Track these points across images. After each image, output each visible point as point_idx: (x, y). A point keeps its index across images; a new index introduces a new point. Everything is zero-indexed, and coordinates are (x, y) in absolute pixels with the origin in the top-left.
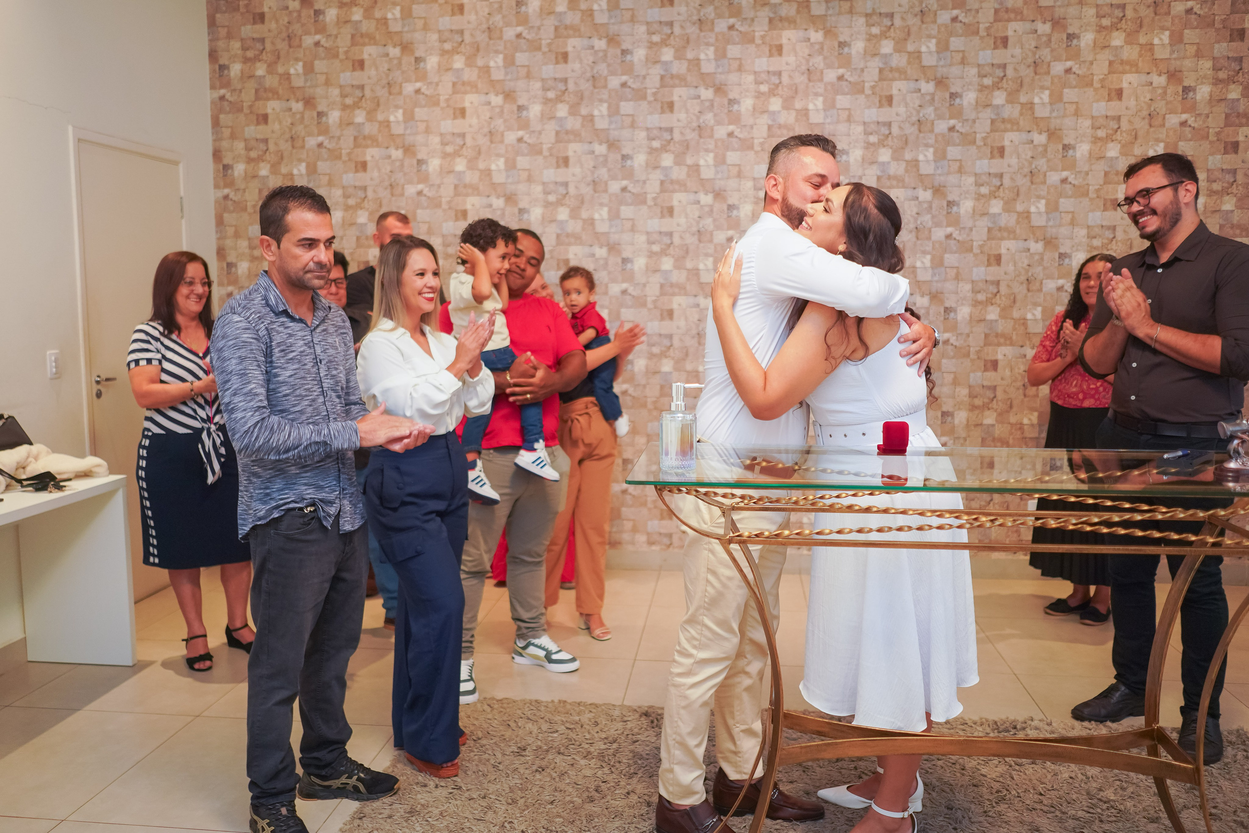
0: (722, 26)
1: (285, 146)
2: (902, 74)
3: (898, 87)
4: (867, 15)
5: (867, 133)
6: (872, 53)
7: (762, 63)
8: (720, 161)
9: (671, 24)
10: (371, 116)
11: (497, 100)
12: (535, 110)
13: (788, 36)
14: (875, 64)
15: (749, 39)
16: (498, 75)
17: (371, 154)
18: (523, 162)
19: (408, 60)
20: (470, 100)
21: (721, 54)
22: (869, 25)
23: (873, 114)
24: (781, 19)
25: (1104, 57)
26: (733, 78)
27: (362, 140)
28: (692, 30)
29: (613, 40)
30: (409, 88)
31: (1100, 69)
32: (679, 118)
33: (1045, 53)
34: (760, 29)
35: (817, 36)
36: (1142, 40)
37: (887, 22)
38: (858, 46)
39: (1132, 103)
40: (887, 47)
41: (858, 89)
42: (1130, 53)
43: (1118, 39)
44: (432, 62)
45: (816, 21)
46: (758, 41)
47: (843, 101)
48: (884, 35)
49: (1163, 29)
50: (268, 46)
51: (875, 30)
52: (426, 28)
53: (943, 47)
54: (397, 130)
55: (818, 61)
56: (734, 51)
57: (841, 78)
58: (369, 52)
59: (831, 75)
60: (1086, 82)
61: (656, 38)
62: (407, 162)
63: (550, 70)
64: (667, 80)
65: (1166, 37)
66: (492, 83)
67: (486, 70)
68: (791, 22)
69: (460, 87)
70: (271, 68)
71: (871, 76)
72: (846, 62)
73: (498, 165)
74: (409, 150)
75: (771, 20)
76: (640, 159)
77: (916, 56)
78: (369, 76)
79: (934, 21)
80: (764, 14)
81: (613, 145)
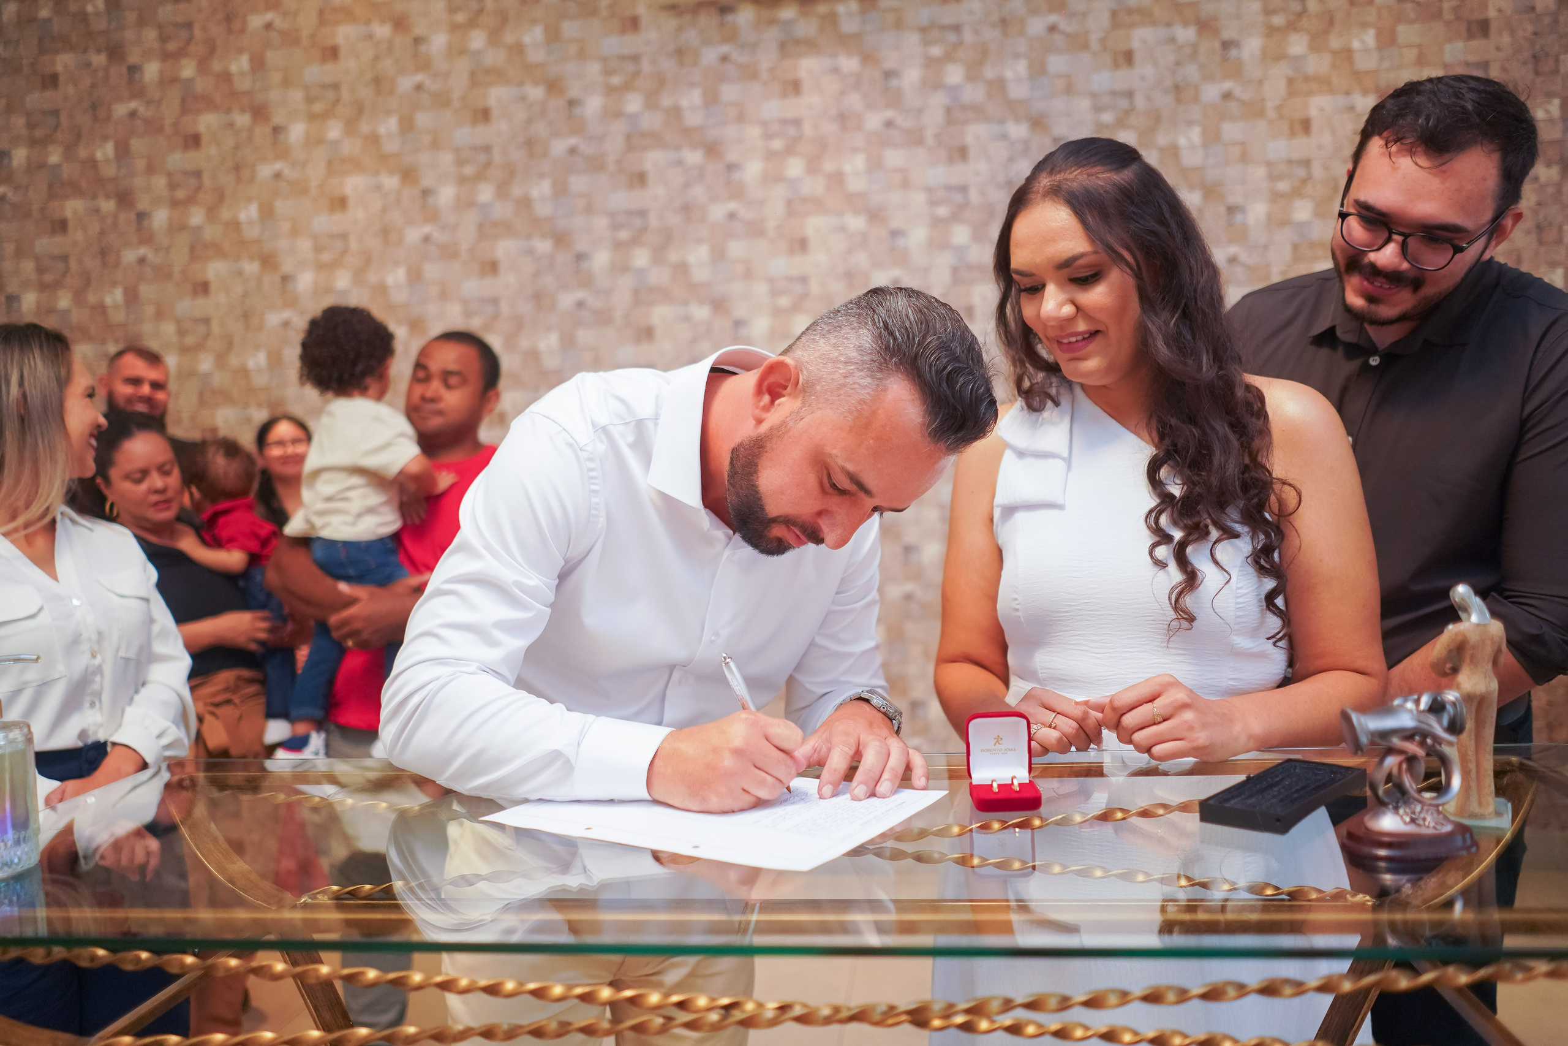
0: (710, 56)
1: (92, 263)
2: (978, 112)
3: (975, 133)
4: (923, 30)
5: (933, 203)
6: (932, 83)
7: (773, 108)
8: (719, 255)
9: (635, 58)
10: (212, 212)
11: (391, 182)
12: (447, 194)
13: (808, 67)
14: (938, 101)
15: (750, 73)
16: (390, 146)
17: (215, 270)
18: (432, 270)
19: (262, 132)
20: (353, 184)
21: (711, 99)
22: (926, 43)
23: (939, 174)
24: (798, 42)
25: (1280, 72)
26: (730, 132)
27: (200, 250)
28: (668, 65)
29: (554, 86)
30: (265, 171)
31: (1275, 90)
32: (655, 195)
33: (1191, 72)
34: (767, 58)
35: (849, 64)
36: (1335, 43)
37: (952, 37)
38: (912, 76)
39: (1326, 139)
40: (954, 74)
41: (915, 138)
42: (1318, 64)
43: (1297, 45)
44: (297, 131)
45: (849, 42)
46: (765, 76)
47: (894, 158)
48: (949, 57)
49: (1365, 25)
50: (64, 120)
51: (936, 51)
52: (286, 83)
53: (1038, 70)
54: (252, 233)
55: (854, 101)
56: (730, 92)
57: (889, 124)
58: (206, 122)
59: (874, 121)
60: (1254, 110)
61: (616, 80)
62: (266, 279)
63: (465, 135)
64: (635, 140)
65: (1370, 37)
66: (383, 158)
67: (374, 140)
68: (810, 45)
69: (337, 165)
70: (69, 151)
71: (933, 118)
72: (894, 99)
74: (268, 261)
75: (782, 46)
76: (601, 259)
77: (998, 86)
78: (207, 156)
79: (1022, 33)
80: (772, 35)
81: (561, 239)
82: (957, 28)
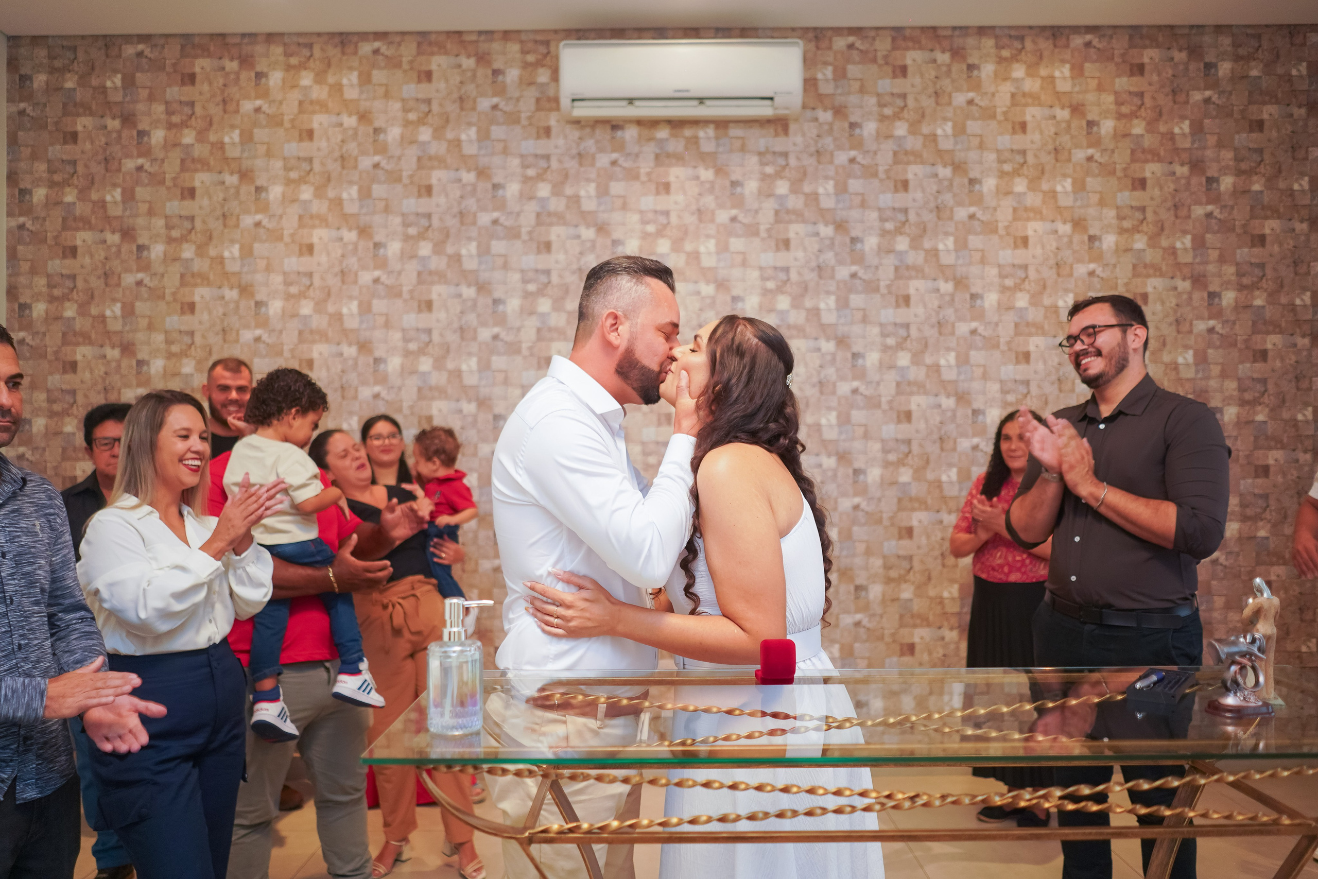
0: (603, 160)
1: (96, 283)
2: (799, 216)
3: (795, 230)
4: (760, 154)
5: (764, 279)
6: (766, 193)
7: (649, 202)
9: (547, 157)
10: (201, 250)
11: (350, 236)
12: (394, 248)
13: (676, 174)
14: (770, 205)
15: (632, 175)
16: (351, 208)
17: (201, 294)
18: (379, 305)
19: (247, 190)
20: (319, 236)
21: (603, 192)
22: (763, 164)
23: (769, 258)
24: (668, 156)
25: (1007, 204)
26: (616, 217)
27: (188, 279)
28: (571, 165)
29: (483, 173)
30: (248, 221)
31: (1004, 216)
32: (556, 260)
33: (948, 198)
34: (646, 166)
35: (707, 174)
36: (1045, 186)
37: (781, 161)
38: (751, 186)
39: (1039, 251)
40: (782, 187)
41: (752, 231)
42: (1034, 200)
43: (1020, 186)
44: (276, 192)
45: (706, 158)
46: (644, 178)
47: (737, 244)
48: (778, 175)
49: (1065, 176)
50: (80, 169)
51: (769, 170)
52: (269, 154)
53: (841, 189)
54: (233, 267)
55: (709, 201)
56: (617, 188)
57: (734, 219)
58: (201, 179)
59: (723, 216)
60: (990, 228)
61: (531, 172)
62: (243, 304)
63: (411, 204)
64: (544, 218)
65: (1068, 184)
66: (345, 217)
67: (338, 202)
68: (679, 159)
69: (306, 220)
70: (83, 194)
71: (766, 218)
72: (739, 202)
73: (350, 309)
74: (245, 290)
75: (657, 157)
76: (513, 304)
77: (813, 198)
78: (200, 206)
79: (831, 162)
80: (650, 149)
81: (483, 288)
82: (785, 155)
